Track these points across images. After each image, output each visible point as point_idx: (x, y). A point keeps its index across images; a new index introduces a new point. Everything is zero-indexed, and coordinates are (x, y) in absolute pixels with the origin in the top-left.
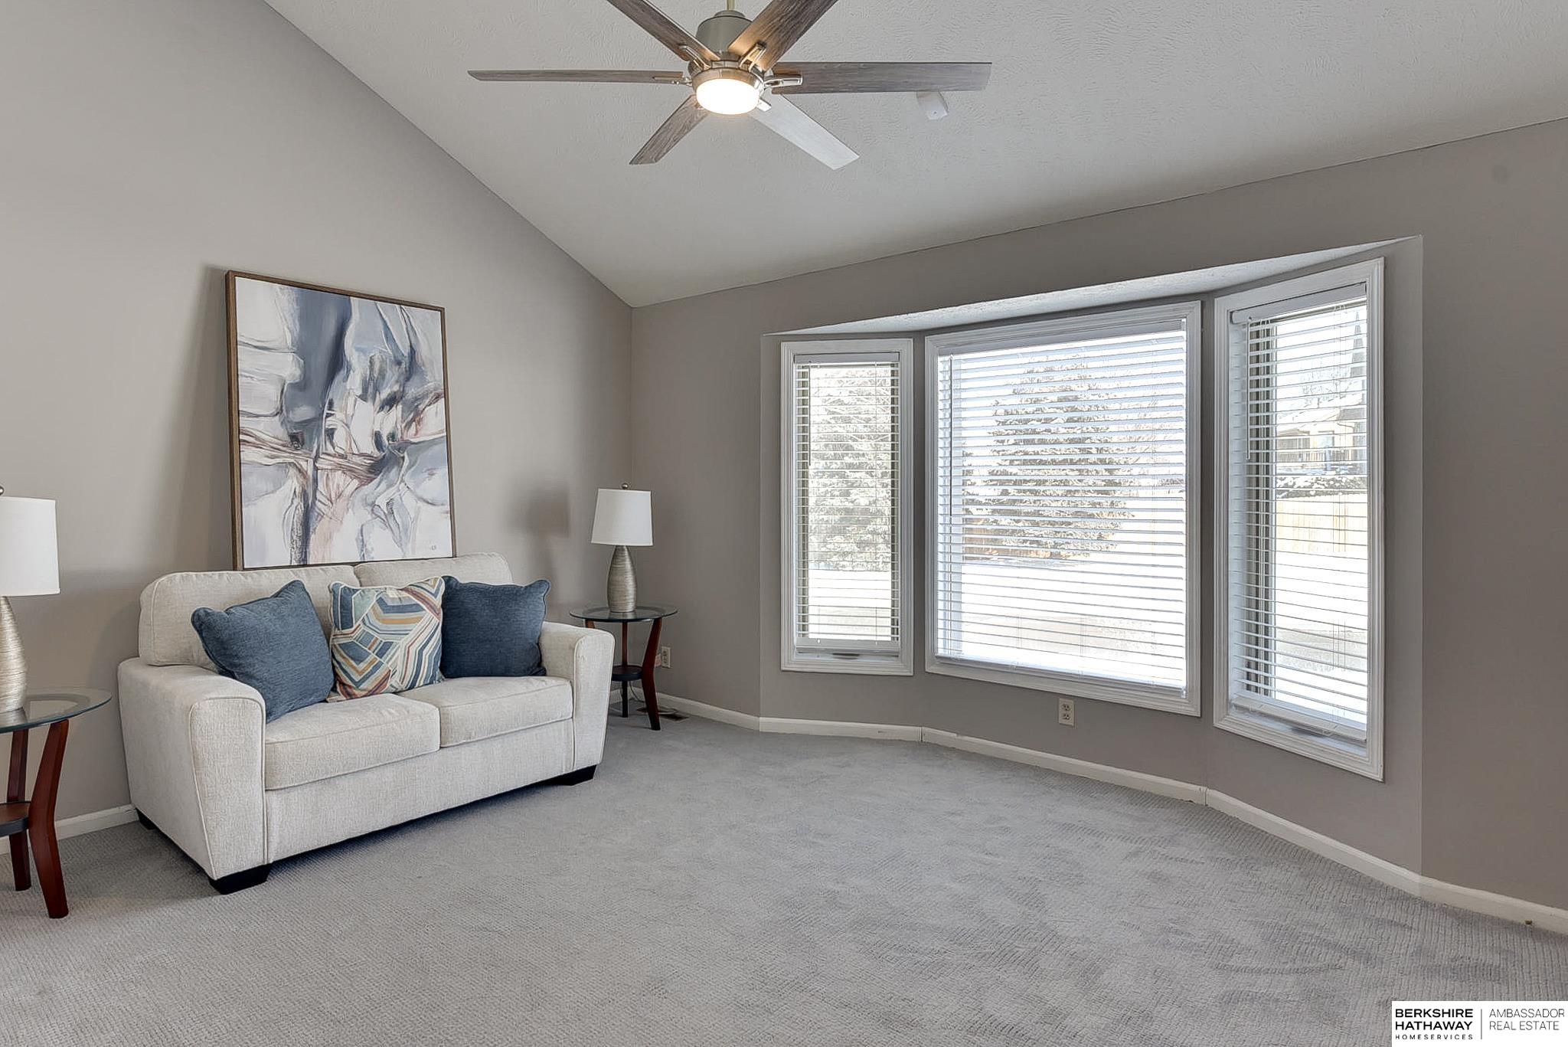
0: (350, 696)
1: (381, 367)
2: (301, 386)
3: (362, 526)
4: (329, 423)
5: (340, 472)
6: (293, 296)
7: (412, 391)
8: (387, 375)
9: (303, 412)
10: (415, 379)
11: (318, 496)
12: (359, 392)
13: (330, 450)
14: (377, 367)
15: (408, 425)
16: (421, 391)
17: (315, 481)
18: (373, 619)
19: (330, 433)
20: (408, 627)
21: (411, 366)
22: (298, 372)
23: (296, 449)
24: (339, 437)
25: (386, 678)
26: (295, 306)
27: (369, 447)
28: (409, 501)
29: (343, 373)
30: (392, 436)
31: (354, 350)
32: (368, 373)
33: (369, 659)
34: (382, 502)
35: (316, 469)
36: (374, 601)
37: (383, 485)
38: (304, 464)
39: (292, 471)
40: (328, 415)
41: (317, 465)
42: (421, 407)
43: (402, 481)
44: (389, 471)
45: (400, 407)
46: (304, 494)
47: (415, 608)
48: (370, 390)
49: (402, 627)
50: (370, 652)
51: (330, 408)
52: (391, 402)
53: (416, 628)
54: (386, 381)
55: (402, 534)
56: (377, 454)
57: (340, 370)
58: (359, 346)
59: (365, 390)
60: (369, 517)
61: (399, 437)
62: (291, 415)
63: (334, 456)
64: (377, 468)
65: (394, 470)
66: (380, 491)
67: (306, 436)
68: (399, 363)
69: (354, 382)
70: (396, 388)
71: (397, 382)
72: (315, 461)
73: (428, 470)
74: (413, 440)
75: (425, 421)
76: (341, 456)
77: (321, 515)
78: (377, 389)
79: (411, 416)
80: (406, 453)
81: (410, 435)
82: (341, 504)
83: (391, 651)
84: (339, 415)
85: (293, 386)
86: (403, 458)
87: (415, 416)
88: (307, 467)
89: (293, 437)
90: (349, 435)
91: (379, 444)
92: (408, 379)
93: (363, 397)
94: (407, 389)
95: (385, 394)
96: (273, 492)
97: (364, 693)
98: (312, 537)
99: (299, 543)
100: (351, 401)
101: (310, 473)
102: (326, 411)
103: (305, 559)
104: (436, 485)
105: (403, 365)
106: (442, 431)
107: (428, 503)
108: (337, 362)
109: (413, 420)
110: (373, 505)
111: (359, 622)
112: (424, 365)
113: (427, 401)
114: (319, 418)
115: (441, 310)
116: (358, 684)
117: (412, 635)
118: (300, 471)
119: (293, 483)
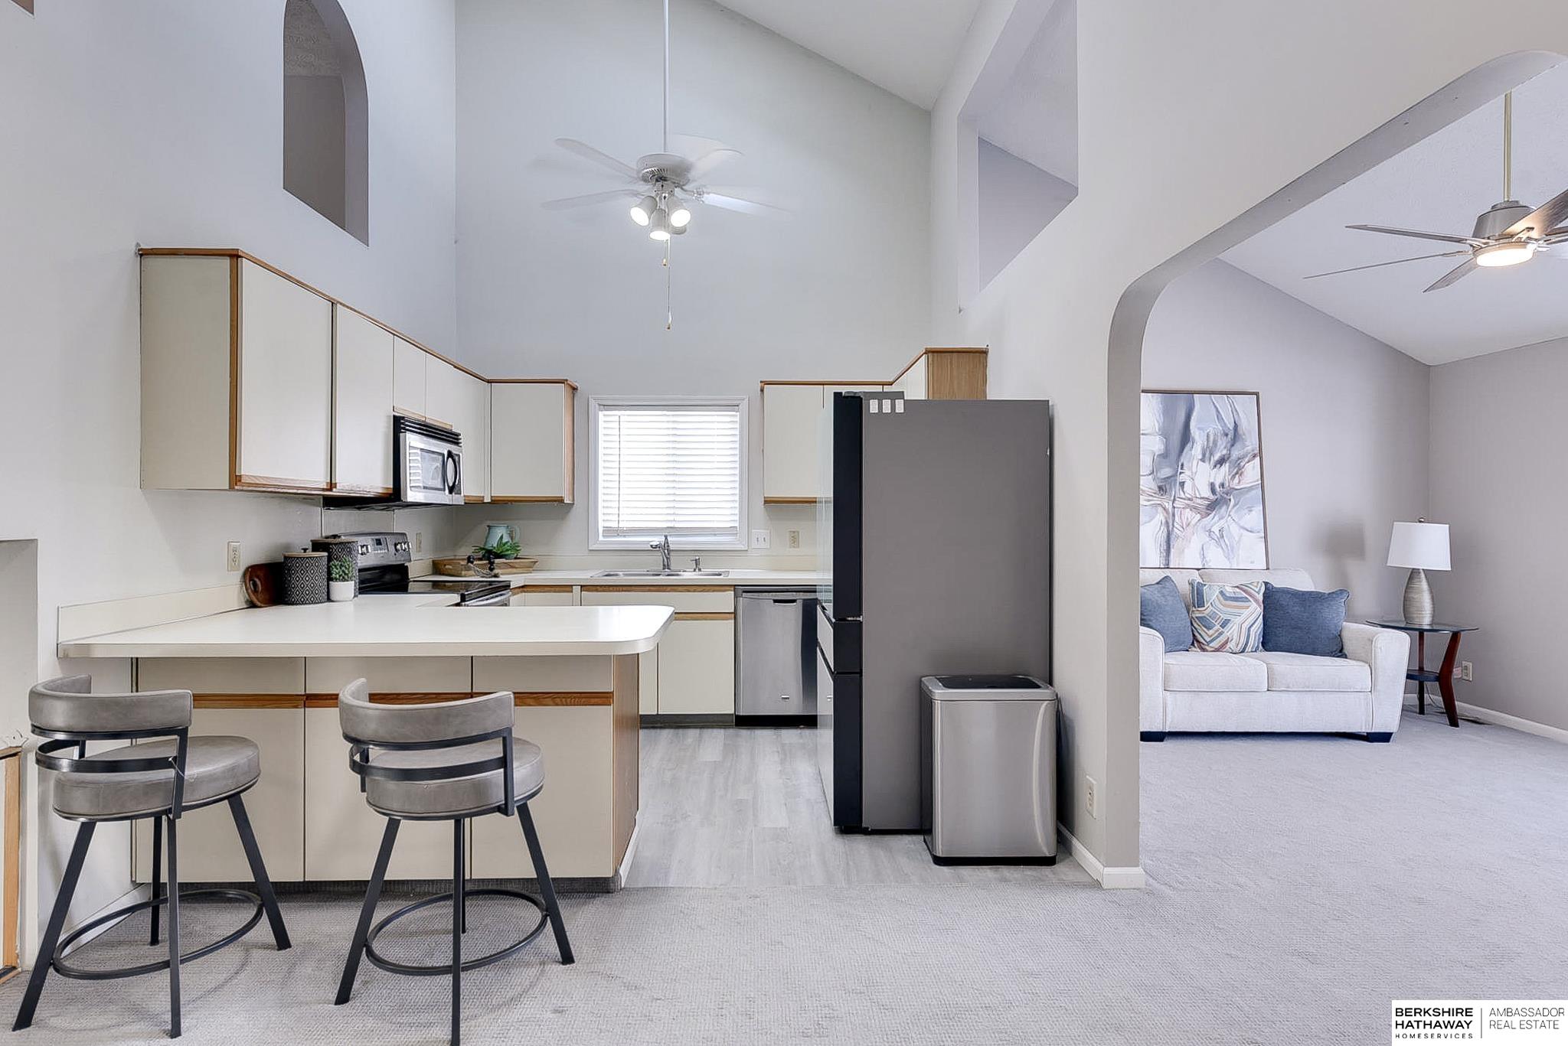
0: (1204, 650)
1: (1214, 438)
2: (1165, 455)
3: (1203, 546)
4: (1181, 478)
5: (1188, 510)
6: (1159, 399)
7: (1236, 453)
8: (1218, 444)
9: (1166, 472)
10: (1238, 445)
11: (1175, 524)
12: (1200, 457)
13: (1183, 496)
14: (1211, 439)
15: (1234, 477)
16: (1242, 453)
17: (1174, 515)
18: (1217, 603)
19: (1182, 484)
20: (1242, 611)
21: (1235, 436)
22: (1162, 447)
23: (1162, 495)
24: (1188, 487)
25: (1226, 642)
26: (1160, 406)
27: (1207, 493)
28: (1234, 529)
29: (1189, 445)
30: (1222, 485)
31: (1196, 430)
32: (1206, 443)
33: (1215, 628)
34: (1216, 529)
35: (1174, 507)
36: (1218, 592)
37: (1216, 518)
38: (1167, 504)
39: (1160, 509)
40: (1181, 473)
41: (1175, 505)
42: (1242, 464)
43: (1229, 515)
44: (1220, 508)
45: (1227, 464)
46: (1167, 523)
47: (1246, 600)
48: (1207, 455)
49: (1236, 610)
50: (1216, 624)
51: (1182, 469)
52: (1221, 462)
53: (1246, 612)
54: (1218, 447)
55: (1230, 552)
56: (1212, 497)
57: (1187, 443)
58: (1200, 426)
59: (1204, 455)
60: (1208, 539)
61: (1227, 485)
62: (1159, 474)
63: (1184, 499)
64: (1212, 506)
65: (1224, 508)
66: (1215, 522)
67: (1168, 487)
68: (1227, 435)
69: (1196, 450)
70: (1225, 452)
71: (1225, 448)
72: (1173, 503)
73: (1248, 507)
74: (1236, 487)
75: (1245, 473)
76: (1189, 499)
77: (1178, 537)
78: (1211, 454)
79: (1235, 470)
80: (1232, 497)
81: (1235, 484)
82: (1189, 530)
83: (1230, 625)
84: (1187, 472)
85: (1159, 455)
86: (1230, 500)
87: (1239, 472)
88: (1169, 506)
89: (1160, 488)
90: (1194, 486)
91: (1213, 491)
92: (1232, 445)
93: (1203, 460)
94: (1232, 452)
95: (1217, 457)
96: (1149, 522)
97: (1212, 649)
98: (1172, 550)
99: (1165, 554)
100: (1195, 463)
101: (1170, 510)
102: (1180, 470)
103: (1168, 565)
104: (1254, 518)
105: (1229, 436)
106: (1258, 481)
107: (1247, 530)
108: (1186, 438)
109: (1236, 473)
110: (1210, 531)
111: (1209, 604)
112: (1244, 434)
113: (1246, 460)
114: (1175, 475)
115: (1257, 394)
116: (1208, 643)
117: (1243, 617)
118: (1164, 509)
119: (1161, 517)
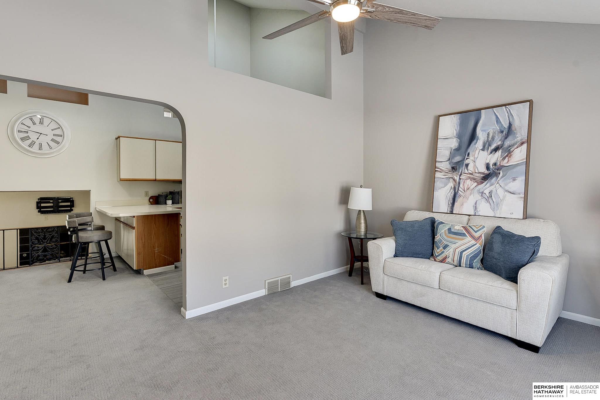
0: (435, 260)
1: (493, 135)
2: (458, 149)
3: (476, 201)
4: (467, 162)
5: (469, 180)
6: (458, 118)
7: (507, 143)
8: (495, 138)
9: (458, 159)
10: (510, 138)
11: (460, 189)
12: (481, 148)
13: (466, 171)
14: (490, 136)
15: (504, 158)
16: (513, 142)
17: (459, 183)
19: (467, 165)
20: (456, 241)
21: (509, 131)
22: (457, 144)
23: (453, 172)
24: (471, 167)
25: (446, 258)
26: (459, 121)
27: (483, 170)
28: (500, 192)
29: (475, 141)
30: (495, 164)
31: (481, 131)
32: (486, 139)
33: (440, 249)
34: (487, 192)
35: (460, 179)
37: (488, 185)
38: (456, 177)
39: (451, 180)
40: (467, 159)
41: (460, 177)
42: (512, 150)
43: (498, 183)
44: (492, 179)
45: (500, 151)
46: (455, 188)
47: (464, 235)
48: (486, 146)
49: (454, 240)
50: (441, 246)
51: (468, 156)
52: (496, 149)
53: (460, 242)
54: (495, 141)
55: (495, 206)
56: (487, 172)
57: (474, 140)
58: (483, 129)
59: (484, 147)
60: (480, 198)
61: (498, 164)
62: (453, 160)
63: (468, 174)
64: (486, 178)
65: (494, 179)
66: (486, 187)
67: (457, 167)
68: (502, 132)
69: (479, 144)
70: (499, 143)
71: (500, 140)
72: (460, 176)
73: (513, 178)
74: (505, 165)
75: (513, 156)
76: (471, 174)
77: (460, 196)
78: (490, 145)
79: (506, 154)
80: (501, 171)
81: (505, 163)
82: (469, 192)
83: (448, 249)
84: (471, 158)
85: (454, 149)
86: (499, 173)
87: (508, 153)
88: (457, 178)
89: (453, 168)
90: (475, 165)
91: (488, 168)
92: (506, 138)
93: (483, 150)
94: (505, 143)
95: (493, 146)
96: (444, 187)
97: (439, 261)
98: (456, 204)
99: (451, 205)
100: (477, 152)
101: (458, 180)
102: (466, 157)
103: (452, 211)
104: (518, 185)
105: (504, 133)
106: (523, 159)
107: (511, 193)
108: (473, 137)
109: (507, 156)
110: (482, 193)
111: (439, 235)
112: (516, 130)
113: (516, 146)
114: (463, 160)
115: (531, 102)
116: (437, 256)
117: (457, 245)
118: (454, 180)
119: (451, 184)
